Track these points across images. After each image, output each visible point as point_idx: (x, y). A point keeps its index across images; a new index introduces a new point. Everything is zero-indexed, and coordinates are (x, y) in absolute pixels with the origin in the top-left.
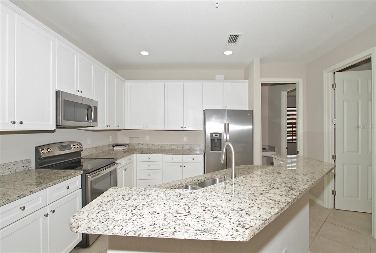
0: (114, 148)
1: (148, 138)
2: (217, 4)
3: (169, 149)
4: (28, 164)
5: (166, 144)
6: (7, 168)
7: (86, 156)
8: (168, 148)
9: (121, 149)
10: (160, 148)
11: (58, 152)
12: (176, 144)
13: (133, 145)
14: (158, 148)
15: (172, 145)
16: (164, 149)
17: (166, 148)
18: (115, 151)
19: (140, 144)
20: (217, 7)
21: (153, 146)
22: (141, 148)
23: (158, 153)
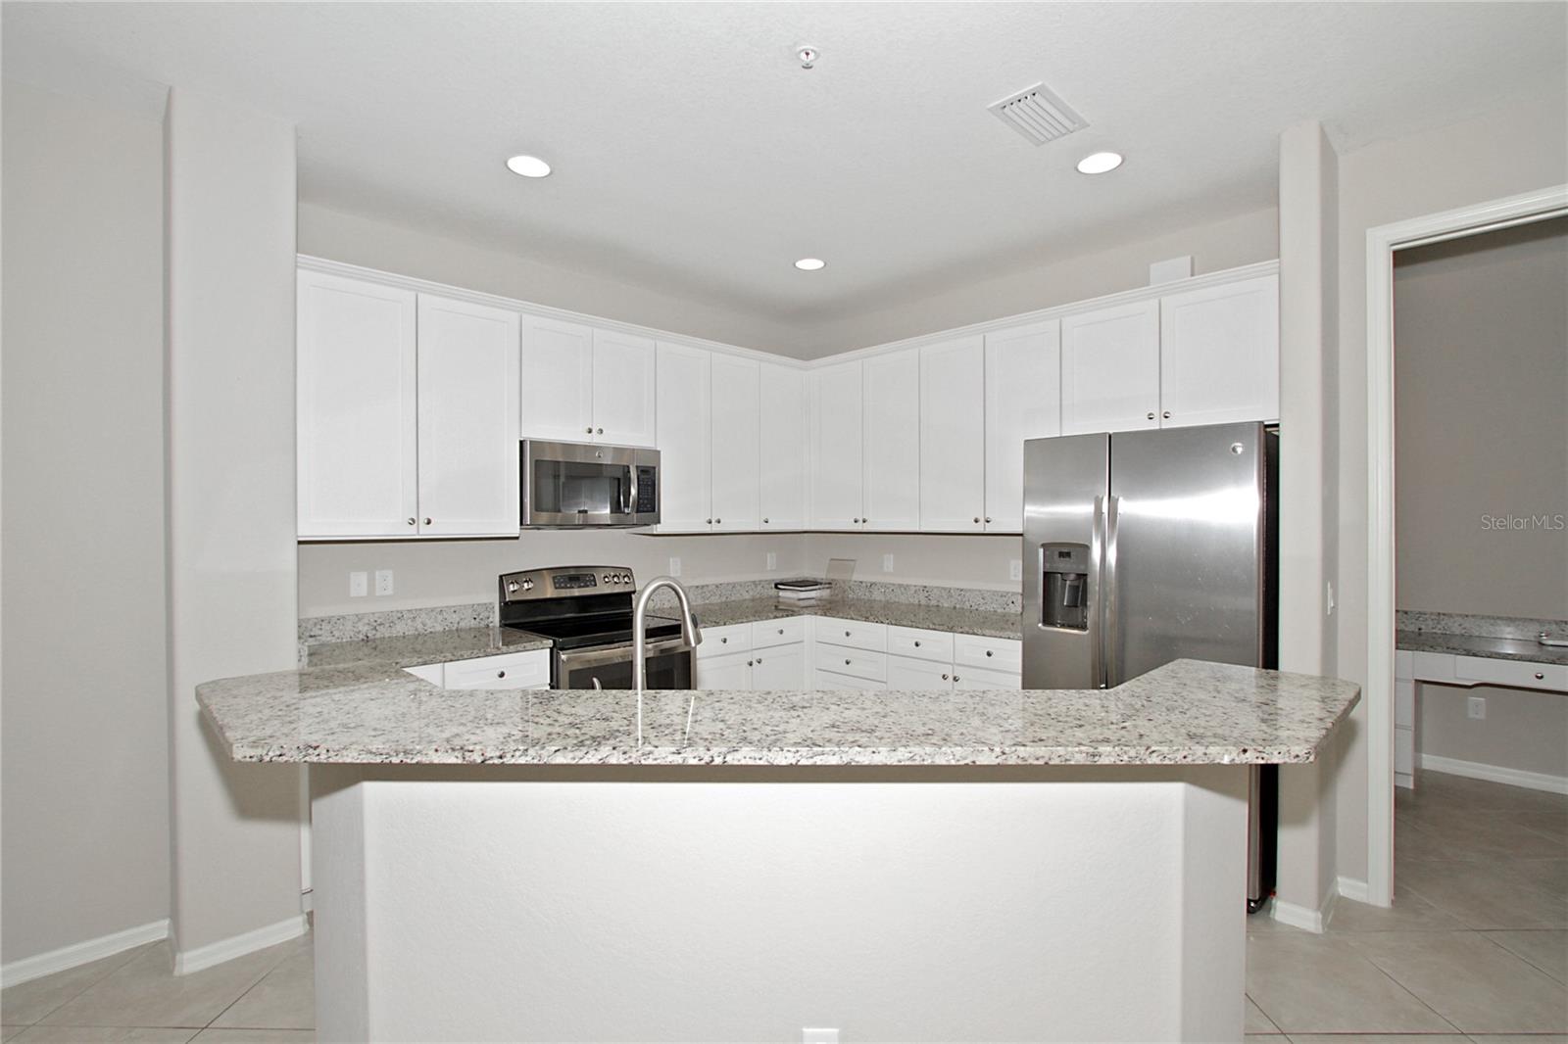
0: (781, 593)
1: (889, 562)
2: (807, 54)
3: (955, 608)
4: (487, 614)
5: (945, 589)
6: (440, 617)
7: (662, 610)
8: (953, 604)
9: (793, 599)
10: (923, 602)
11: (550, 592)
12: (980, 591)
13: (843, 585)
14: (917, 602)
15: (966, 591)
16: (938, 606)
17: (946, 605)
18: (783, 603)
19: (864, 584)
20: (808, 67)
21: (902, 594)
22: (866, 598)
23: (871, 618)
